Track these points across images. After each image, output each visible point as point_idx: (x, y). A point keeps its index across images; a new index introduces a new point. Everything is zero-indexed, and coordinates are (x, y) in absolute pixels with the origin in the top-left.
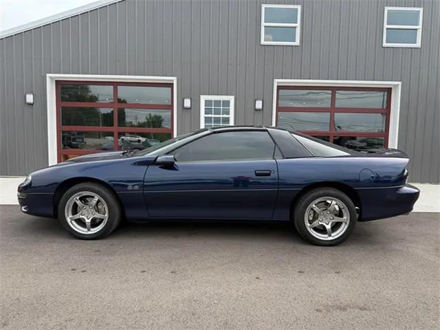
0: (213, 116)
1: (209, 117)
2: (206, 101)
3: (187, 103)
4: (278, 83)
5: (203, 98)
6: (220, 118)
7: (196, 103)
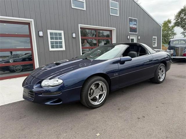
0: (55, 40)
1: (52, 41)
2: (50, 33)
3: (41, 34)
4: (80, 26)
5: (49, 31)
6: (58, 41)
7: (45, 33)
